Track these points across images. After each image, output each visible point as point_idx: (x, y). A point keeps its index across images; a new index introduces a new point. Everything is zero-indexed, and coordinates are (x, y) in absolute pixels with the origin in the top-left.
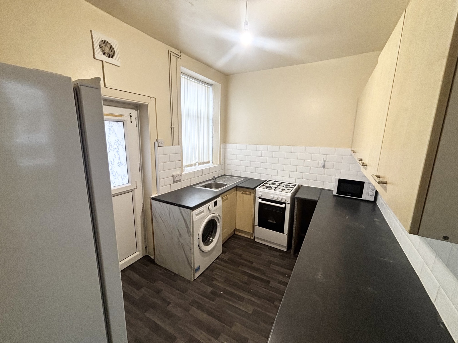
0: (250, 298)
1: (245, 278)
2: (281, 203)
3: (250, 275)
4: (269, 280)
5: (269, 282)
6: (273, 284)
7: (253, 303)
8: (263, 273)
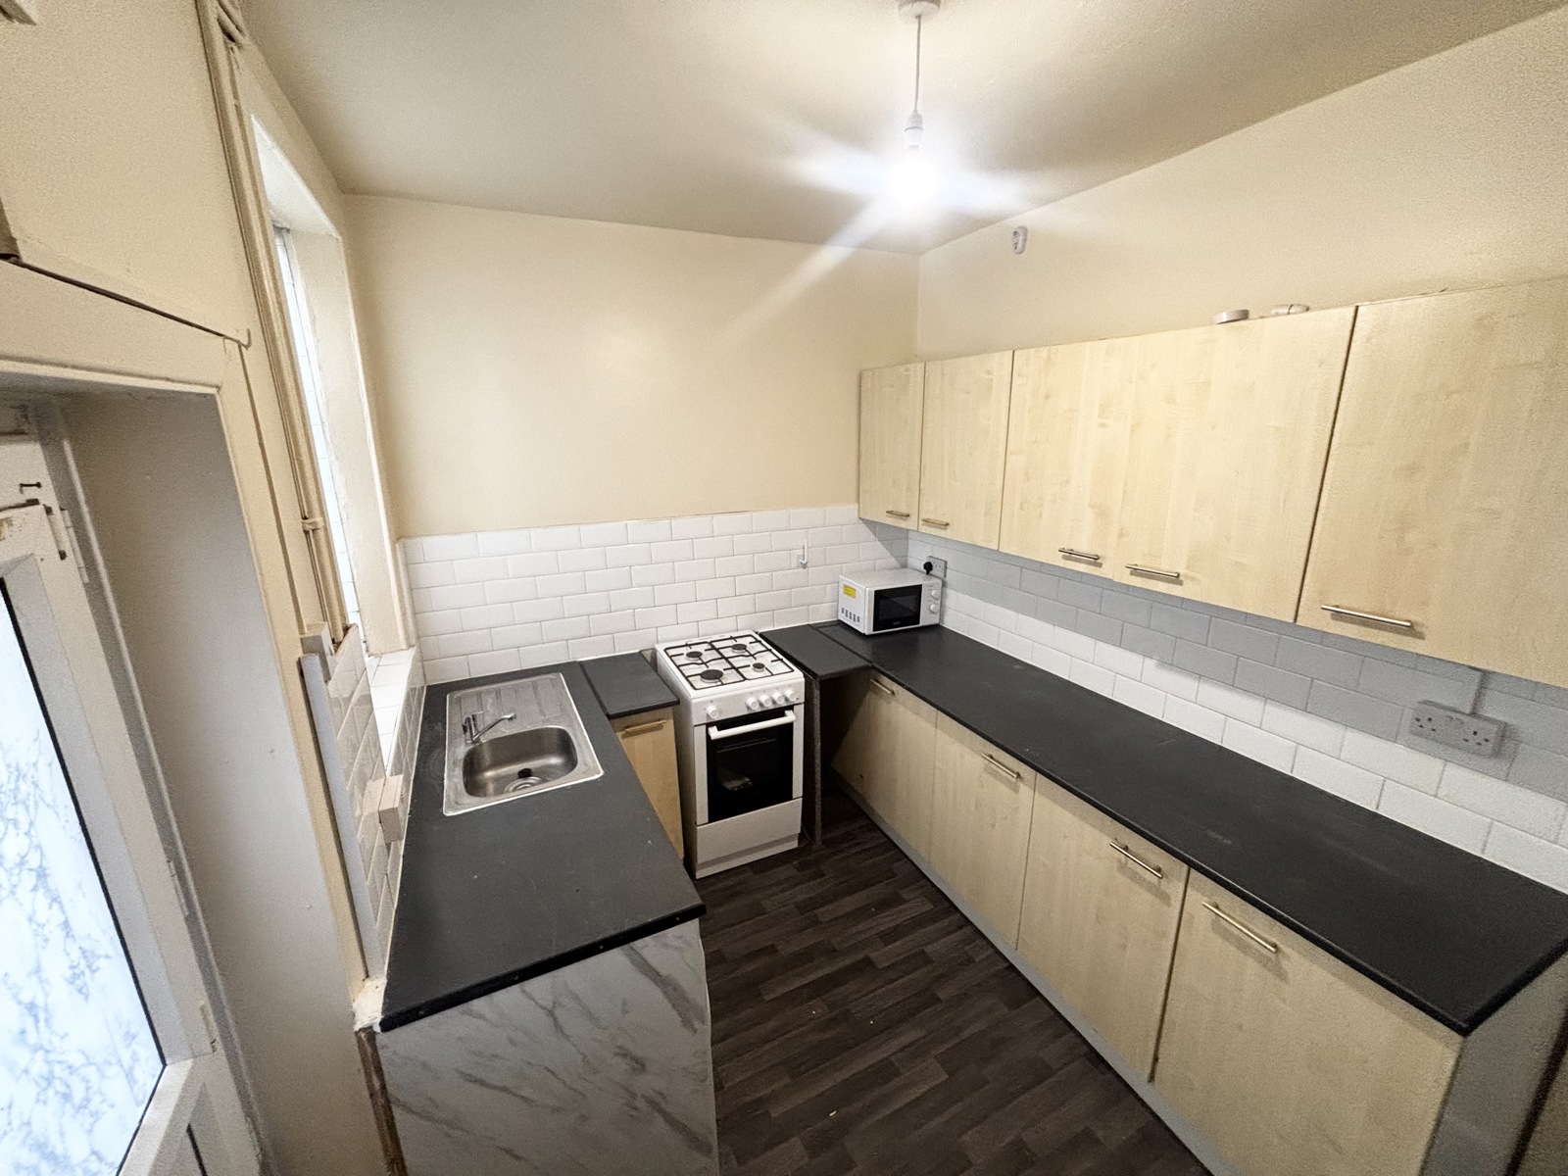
0: (897, 1043)
1: (817, 1010)
2: (779, 712)
3: (818, 988)
4: (860, 956)
5: (868, 962)
6: (882, 955)
7: (916, 1051)
8: (832, 953)
